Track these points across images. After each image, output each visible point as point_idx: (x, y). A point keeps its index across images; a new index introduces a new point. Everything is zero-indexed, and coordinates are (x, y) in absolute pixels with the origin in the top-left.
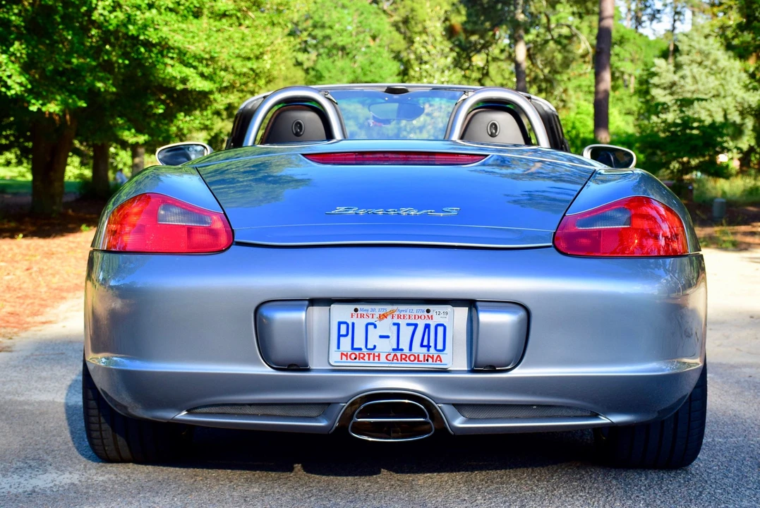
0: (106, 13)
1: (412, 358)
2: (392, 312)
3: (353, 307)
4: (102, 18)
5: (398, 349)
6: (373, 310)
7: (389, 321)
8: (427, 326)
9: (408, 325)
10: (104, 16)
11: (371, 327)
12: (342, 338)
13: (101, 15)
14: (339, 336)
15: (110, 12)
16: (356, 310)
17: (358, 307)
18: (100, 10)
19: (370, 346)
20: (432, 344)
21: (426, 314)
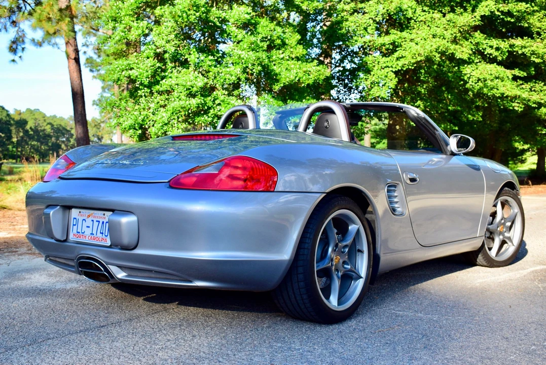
0: (473, 84)
1: (97, 239)
2: (92, 214)
3: (79, 210)
4: (471, 86)
5: (92, 234)
6: (86, 213)
7: (91, 218)
8: (103, 222)
9: (97, 221)
10: (472, 85)
11: (84, 221)
12: (74, 226)
13: (471, 85)
14: (74, 225)
15: (476, 83)
16: (80, 212)
17: (81, 210)
18: (470, 83)
19: (83, 232)
20: (104, 232)
21: (103, 216)
